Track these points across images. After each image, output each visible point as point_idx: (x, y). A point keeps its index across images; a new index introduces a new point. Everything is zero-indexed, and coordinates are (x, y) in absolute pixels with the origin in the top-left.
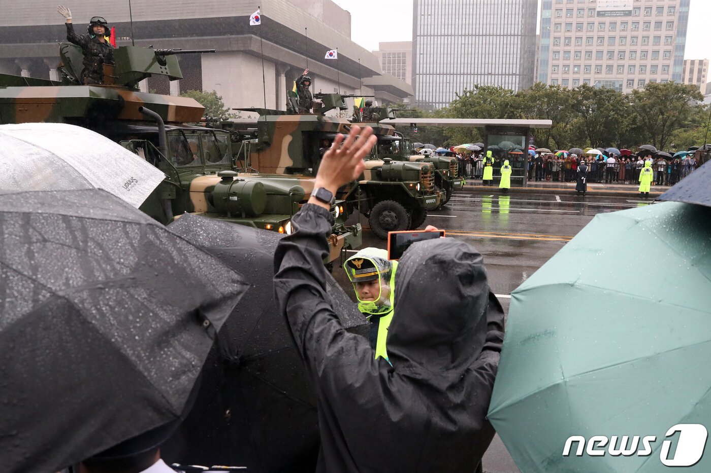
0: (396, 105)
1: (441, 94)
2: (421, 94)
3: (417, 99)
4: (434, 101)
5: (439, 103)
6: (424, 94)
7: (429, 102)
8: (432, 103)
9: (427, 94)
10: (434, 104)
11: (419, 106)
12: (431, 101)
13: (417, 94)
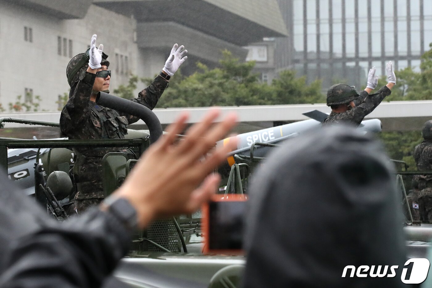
0: (218, 72)
1: (389, 26)
2: (312, 29)
3: (299, 46)
4: (364, 52)
5: (383, 58)
6: (325, 28)
7: (345, 59)
8: (357, 58)
9: (337, 28)
10: (364, 65)
11: (305, 71)
12: (351, 51)
13: (298, 29)
